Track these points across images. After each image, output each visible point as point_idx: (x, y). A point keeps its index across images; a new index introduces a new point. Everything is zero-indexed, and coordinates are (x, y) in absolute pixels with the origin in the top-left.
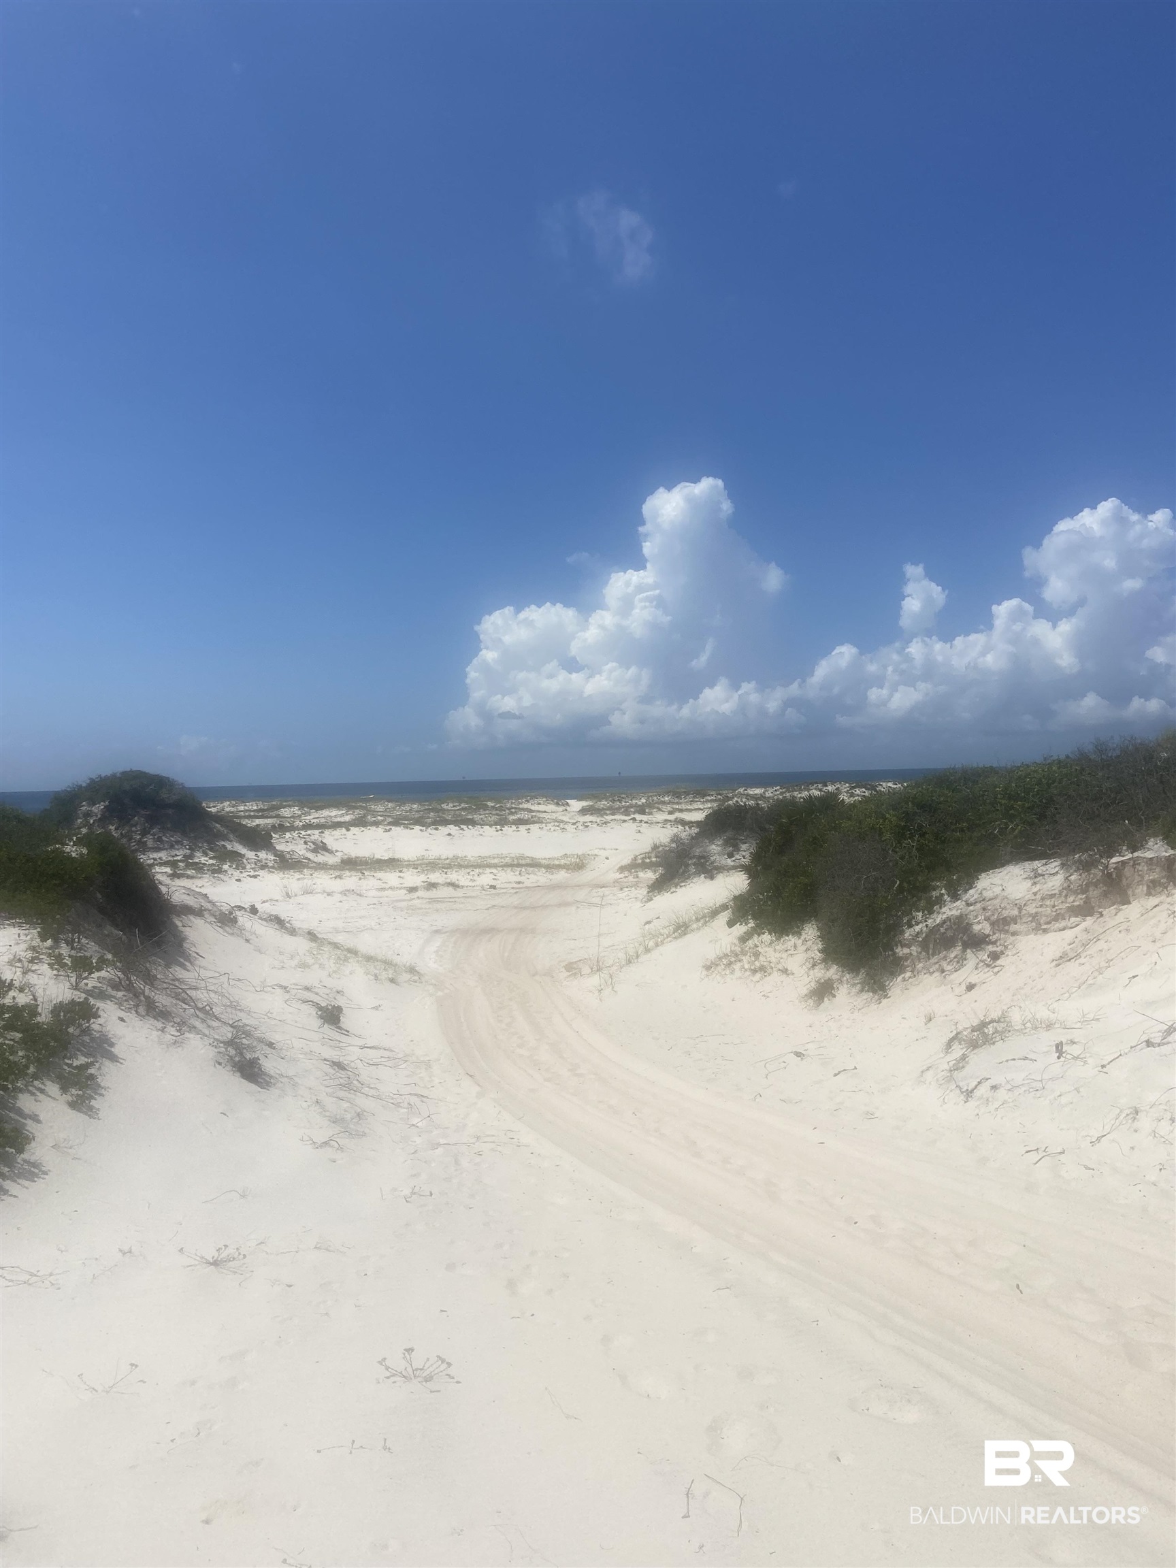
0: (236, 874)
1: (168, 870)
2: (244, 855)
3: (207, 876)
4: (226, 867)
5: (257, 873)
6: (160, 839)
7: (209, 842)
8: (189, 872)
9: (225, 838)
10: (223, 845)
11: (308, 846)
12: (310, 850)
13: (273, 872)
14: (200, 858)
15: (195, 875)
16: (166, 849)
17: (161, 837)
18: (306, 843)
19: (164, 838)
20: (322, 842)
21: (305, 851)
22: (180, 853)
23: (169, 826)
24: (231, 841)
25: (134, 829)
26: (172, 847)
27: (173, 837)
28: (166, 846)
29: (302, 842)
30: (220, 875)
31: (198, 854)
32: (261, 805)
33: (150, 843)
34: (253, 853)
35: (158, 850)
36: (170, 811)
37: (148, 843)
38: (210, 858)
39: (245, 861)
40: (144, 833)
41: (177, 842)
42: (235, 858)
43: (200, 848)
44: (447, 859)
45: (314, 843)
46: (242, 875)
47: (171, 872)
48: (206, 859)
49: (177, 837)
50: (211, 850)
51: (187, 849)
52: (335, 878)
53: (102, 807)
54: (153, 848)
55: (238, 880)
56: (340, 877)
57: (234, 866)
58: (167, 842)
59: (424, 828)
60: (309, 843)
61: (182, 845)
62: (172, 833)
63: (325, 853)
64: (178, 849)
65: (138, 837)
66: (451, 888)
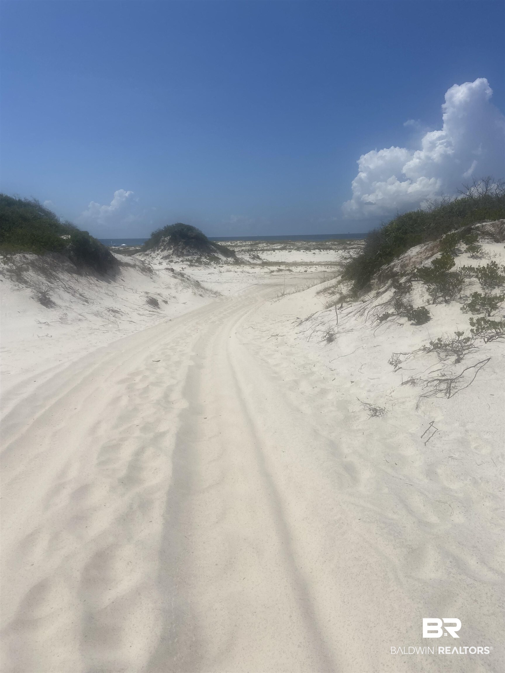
0: (215, 265)
1: (189, 263)
2: (221, 259)
3: (203, 266)
4: (212, 263)
5: (223, 266)
6: (189, 251)
7: (208, 253)
8: (196, 264)
9: (215, 252)
10: (214, 254)
11: (250, 257)
12: (251, 258)
13: (229, 265)
14: (204, 259)
15: (198, 265)
16: (191, 255)
17: (189, 250)
18: (250, 255)
19: (190, 251)
20: (257, 255)
21: (249, 258)
22: (196, 257)
23: (192, 246)
24: (217, 253)
25: (179, 247)
26: (193, 254)
27: (194, 250)
28: (191, 254)
29: (248, 255)
30: (208, 266)
31: (203, 258)
32: (252, 243)
33: (185, 253)
34: (226, 258)
35: (188, 255)
36: (193, 240)
37: (184, 253)
38: (207, 259)
39: (220, 261)
40: (183, 249)
41: (195, 253)
42: (217, 260)
43: (204, 255)
44: (304, 262)
45: (253, 255)
46: (217, 266)
47: (190, 264)
48: (205, 259)
49: (195, 251)
50: (208, 256)
51: (199, 255)
52: (252, 268)
53: (169, 238)
54: (186, 255)
55: (215, 268)
56: (254, 268)
57: (216, 263)
58: (191, 252)
59: (305, 251)
60: (251, 255)
61: (197, 254)
62: (193, 249)
63: (258, 259)
64: (195, 256)
65: (181, 250)
66: (288, 272)
